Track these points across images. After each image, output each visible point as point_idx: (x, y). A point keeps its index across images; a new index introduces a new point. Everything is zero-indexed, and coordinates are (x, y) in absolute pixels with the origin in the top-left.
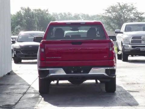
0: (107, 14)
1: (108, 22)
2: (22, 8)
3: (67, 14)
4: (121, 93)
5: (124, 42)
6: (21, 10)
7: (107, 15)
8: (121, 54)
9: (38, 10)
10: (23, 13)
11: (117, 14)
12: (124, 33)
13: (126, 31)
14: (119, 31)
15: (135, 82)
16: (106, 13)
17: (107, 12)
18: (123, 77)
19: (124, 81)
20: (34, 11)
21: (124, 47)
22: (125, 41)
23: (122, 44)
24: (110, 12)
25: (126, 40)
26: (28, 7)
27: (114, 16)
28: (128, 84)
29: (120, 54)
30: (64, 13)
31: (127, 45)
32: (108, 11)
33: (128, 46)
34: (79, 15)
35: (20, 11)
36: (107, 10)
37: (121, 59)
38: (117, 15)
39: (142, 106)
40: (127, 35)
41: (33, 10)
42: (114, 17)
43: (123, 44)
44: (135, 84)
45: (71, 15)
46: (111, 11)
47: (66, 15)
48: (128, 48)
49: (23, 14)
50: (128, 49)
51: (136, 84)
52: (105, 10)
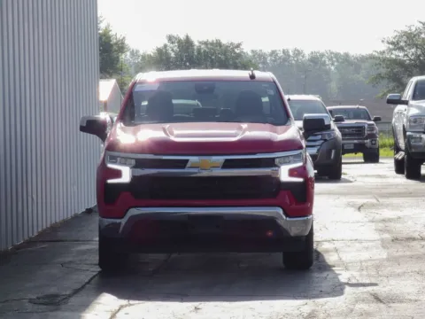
0: (394, 52)
1: (395, 75)
2: (170, 38)
3: (291, 54)
4: (369, 263)
5: (410, 126)
6: (169, 44)
7: (393, 56)
8: (403, 159)
9: (212, 44)
10: (173, 50)
11: (419, 52)
12: (411, 102)
13: (415, 97)
14: (398, 98)
15: (416, 235)
16: (390, 50)
17: (391, 46)
18: (390, 220)
19: (388, 231)
20: (203, 46)
21: (409, 142)
22: (413, 124)
23: (405, 131)
24: (401, 49)
25: (415, 122)
26: (187, 37)
27: (412, 58)
28: (395, 240)
29: (400, 158)
30: (284, 52)
31: (418, 135)
32: (396, 45)
33: (421, 138)
34: (322, 55)
35: (165, 46)
36: (392, 43)
37: (403, 173)
38: (420, 56)
39: (411, 300)
40: (418, 107)
41: (200, 43)
42: (410, 60)
43: (408, 133)
44: (414, 239)
45: (303, 56)
46: (402, 44)
47: (289, 56)
48: (421, 144)
49: (173, 55)
50: (421, 146)
51: (418, 239)
52: (388, 43)
